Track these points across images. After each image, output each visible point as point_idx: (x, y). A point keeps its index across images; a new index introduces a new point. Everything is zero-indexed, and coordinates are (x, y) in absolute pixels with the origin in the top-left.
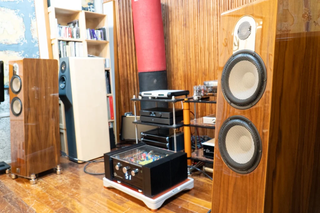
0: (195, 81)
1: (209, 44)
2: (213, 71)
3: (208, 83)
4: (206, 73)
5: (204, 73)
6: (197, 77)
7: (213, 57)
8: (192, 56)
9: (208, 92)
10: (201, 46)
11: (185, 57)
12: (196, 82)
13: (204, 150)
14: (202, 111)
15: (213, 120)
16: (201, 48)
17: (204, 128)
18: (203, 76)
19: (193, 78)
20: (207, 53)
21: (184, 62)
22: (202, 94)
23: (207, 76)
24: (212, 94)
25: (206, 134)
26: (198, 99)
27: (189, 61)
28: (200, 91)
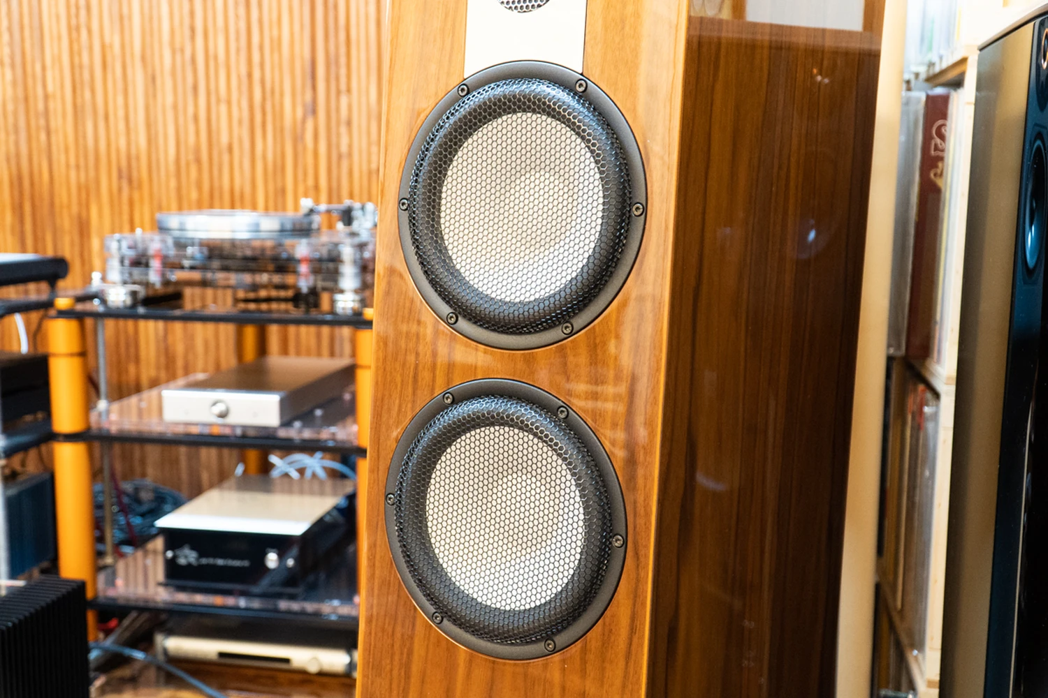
0: (75, 209)
1: (149, 31)
2: (172, 168)
3: (181, 224)
4: (135, 174)
5: (128, 176)
6: (87, 192)
7: (169, 99)
8: (56, 81)
9: (182, 268)
10: (107, 40)
11: (14, 83)
12: (80, 217)
13: (170, 554)
14: (119, 362)
15: (215, 404)
16: (103, 47)
17: (127, 446)
18: (120, 190)
19: (66, 196)
20: (138, 77)
21: (10, 107)
22: (154, 277)
23: (140, 187)
24: (196, 275)
25: (138, 469)
26: (129, 301)
27: (41, 106)
28: (140, 262)
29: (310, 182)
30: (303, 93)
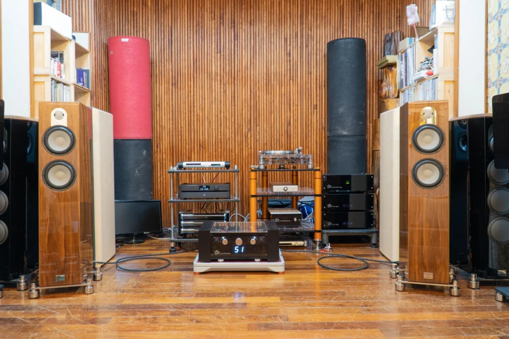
2: (214, 144)
13: (273, 220)
15: (284, 188)
20: (206, 123)
27: (179, 129)
29: (249, 147)
30: (248, 126)
